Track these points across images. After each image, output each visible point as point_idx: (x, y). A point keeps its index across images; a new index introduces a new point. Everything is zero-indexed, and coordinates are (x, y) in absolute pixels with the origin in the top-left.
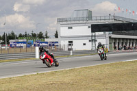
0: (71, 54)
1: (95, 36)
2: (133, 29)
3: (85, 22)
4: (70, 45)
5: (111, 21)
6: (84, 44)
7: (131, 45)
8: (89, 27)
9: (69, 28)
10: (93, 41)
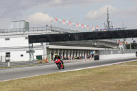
0: (9, 66)
1: (32, 47)
2: (70, 40)
3: (22, 33)
4: (7, 56)
5: (48, 31)
6: (22, 55)
7: (69, 56)
8: (26, 38)
9: (6, 39)
10: (31, 52)
